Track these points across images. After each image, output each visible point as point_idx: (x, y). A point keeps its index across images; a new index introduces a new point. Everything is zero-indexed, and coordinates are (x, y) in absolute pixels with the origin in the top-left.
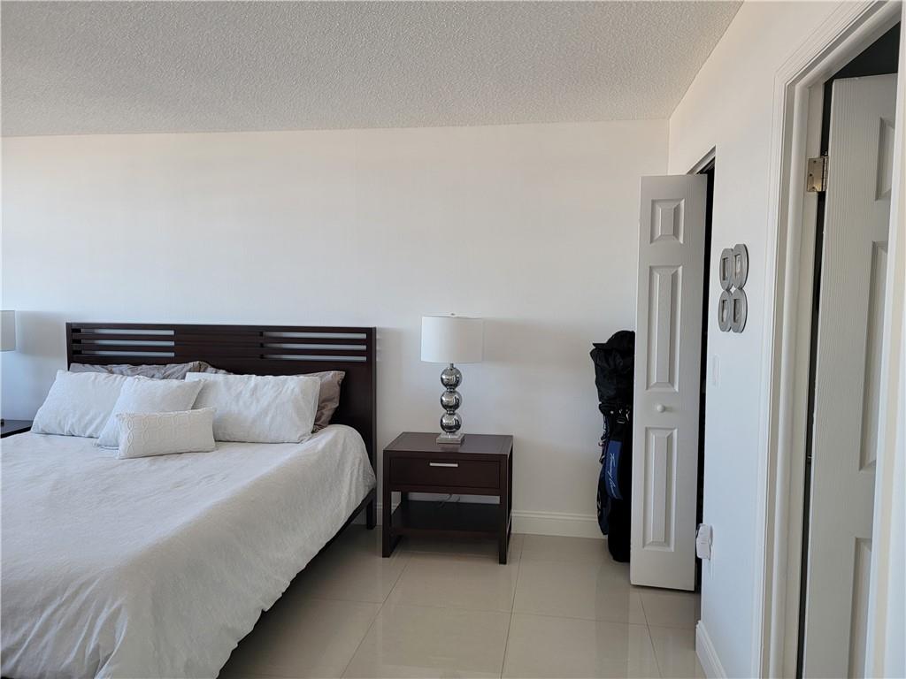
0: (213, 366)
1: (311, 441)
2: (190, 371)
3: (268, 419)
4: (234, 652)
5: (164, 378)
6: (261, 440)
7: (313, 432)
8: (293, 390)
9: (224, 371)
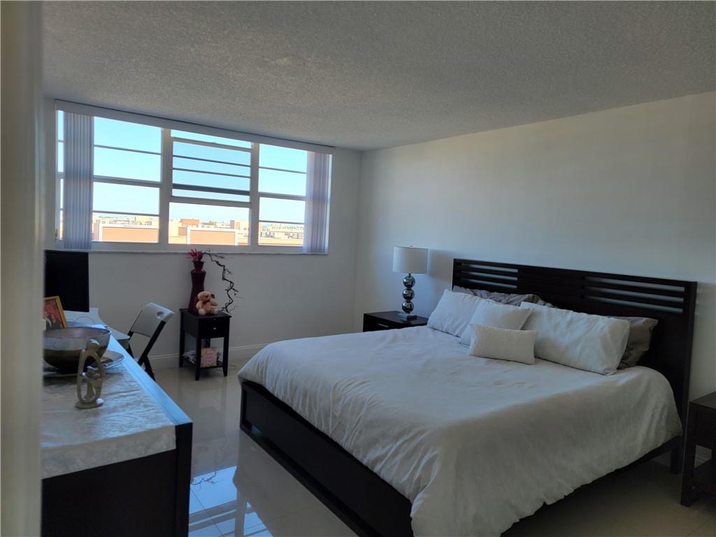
0: (543, 299)
1: (614, 376)
2: (525, 301)
3: (578, 349)
4: (515, 524)
5: (507, 303)
6: (572, 365)
7: (619, 368)
8: (602, 329)
9: (550, 304)
